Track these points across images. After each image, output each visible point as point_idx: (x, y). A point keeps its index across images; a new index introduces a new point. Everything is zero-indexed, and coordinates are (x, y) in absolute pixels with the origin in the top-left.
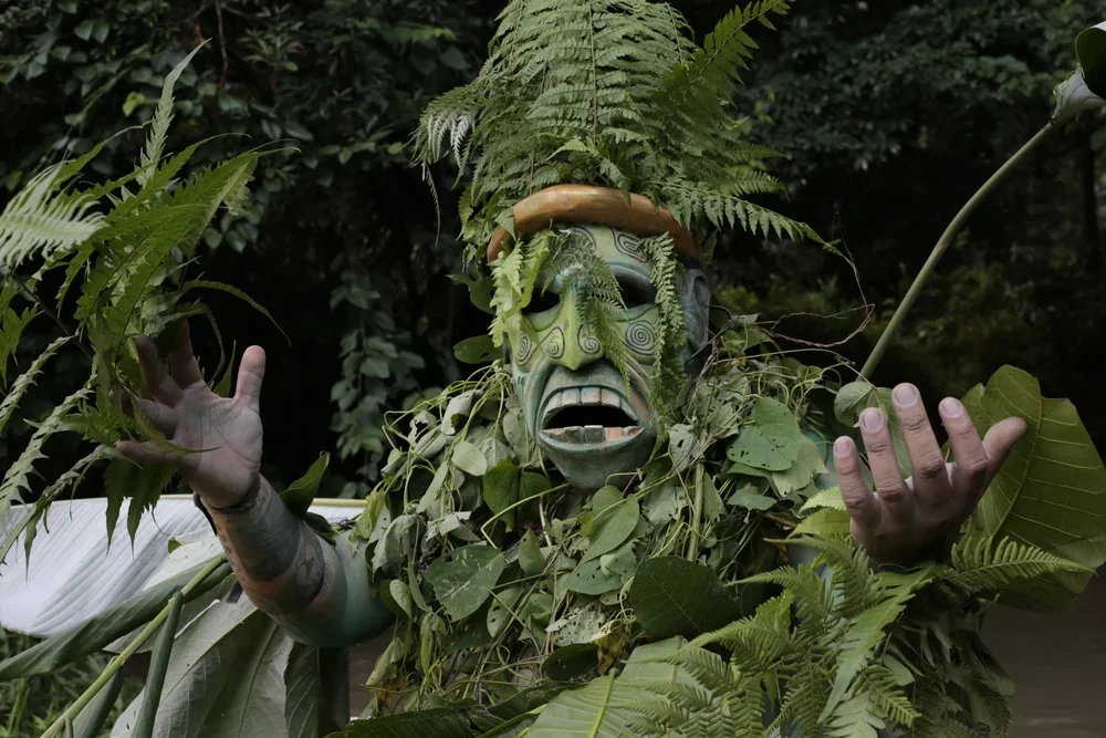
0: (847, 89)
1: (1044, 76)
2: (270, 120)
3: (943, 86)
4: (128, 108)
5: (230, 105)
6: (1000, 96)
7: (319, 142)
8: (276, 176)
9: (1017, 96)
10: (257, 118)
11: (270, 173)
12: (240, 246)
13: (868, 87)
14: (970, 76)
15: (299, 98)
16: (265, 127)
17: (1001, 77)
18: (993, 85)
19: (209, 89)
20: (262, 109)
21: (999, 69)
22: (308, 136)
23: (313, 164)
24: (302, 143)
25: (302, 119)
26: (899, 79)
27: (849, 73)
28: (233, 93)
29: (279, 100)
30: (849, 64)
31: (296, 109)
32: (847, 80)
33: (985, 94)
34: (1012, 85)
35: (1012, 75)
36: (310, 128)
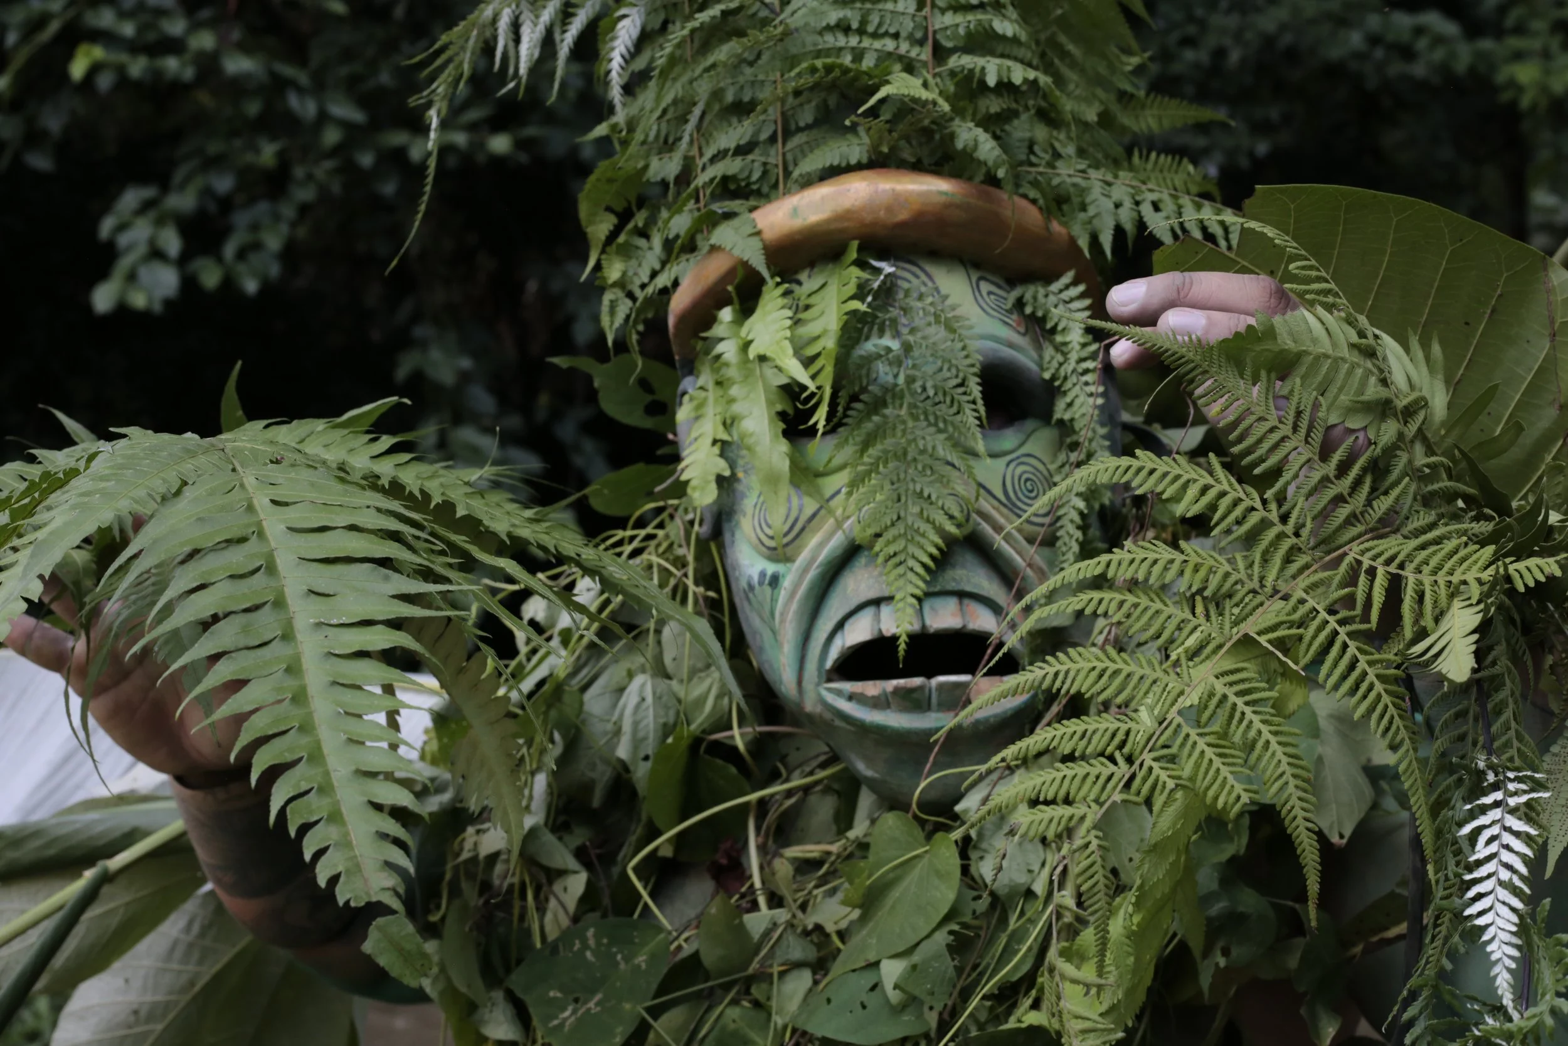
0: (1189, 55)
1: (1487, 44)
2: (300, 90)
3: (1335, 53)
4: (78, 69)
5: (238, 65)
6: (1419, 70)
7: (375, 125)
8: (310, 177)
9: (1445, 69)
10: (279, 85)
11: (299, 172)
12: (251, 286)
13: (1220, 54)
14: (1374, 40)
15: (348, 55)
16: (293, 101)
17: (1422, 44)
18: (1407, 53)
19: (205, 40)
20: (288, 71)
21: (1419, 31)
22: (356, 115)
23: (366, 160)
24: (347, 126)
25: (354, 88)
26: (1269, 41)
27: (1191, 30)
28: (244, 48)
29: (316, 57)
30: (1191, 19)
31: (344, 71)
32: (1188, 42)
33: (1396, 68)
34: (1439, 55)
35: (1439, 40)
36: (364, 101)
